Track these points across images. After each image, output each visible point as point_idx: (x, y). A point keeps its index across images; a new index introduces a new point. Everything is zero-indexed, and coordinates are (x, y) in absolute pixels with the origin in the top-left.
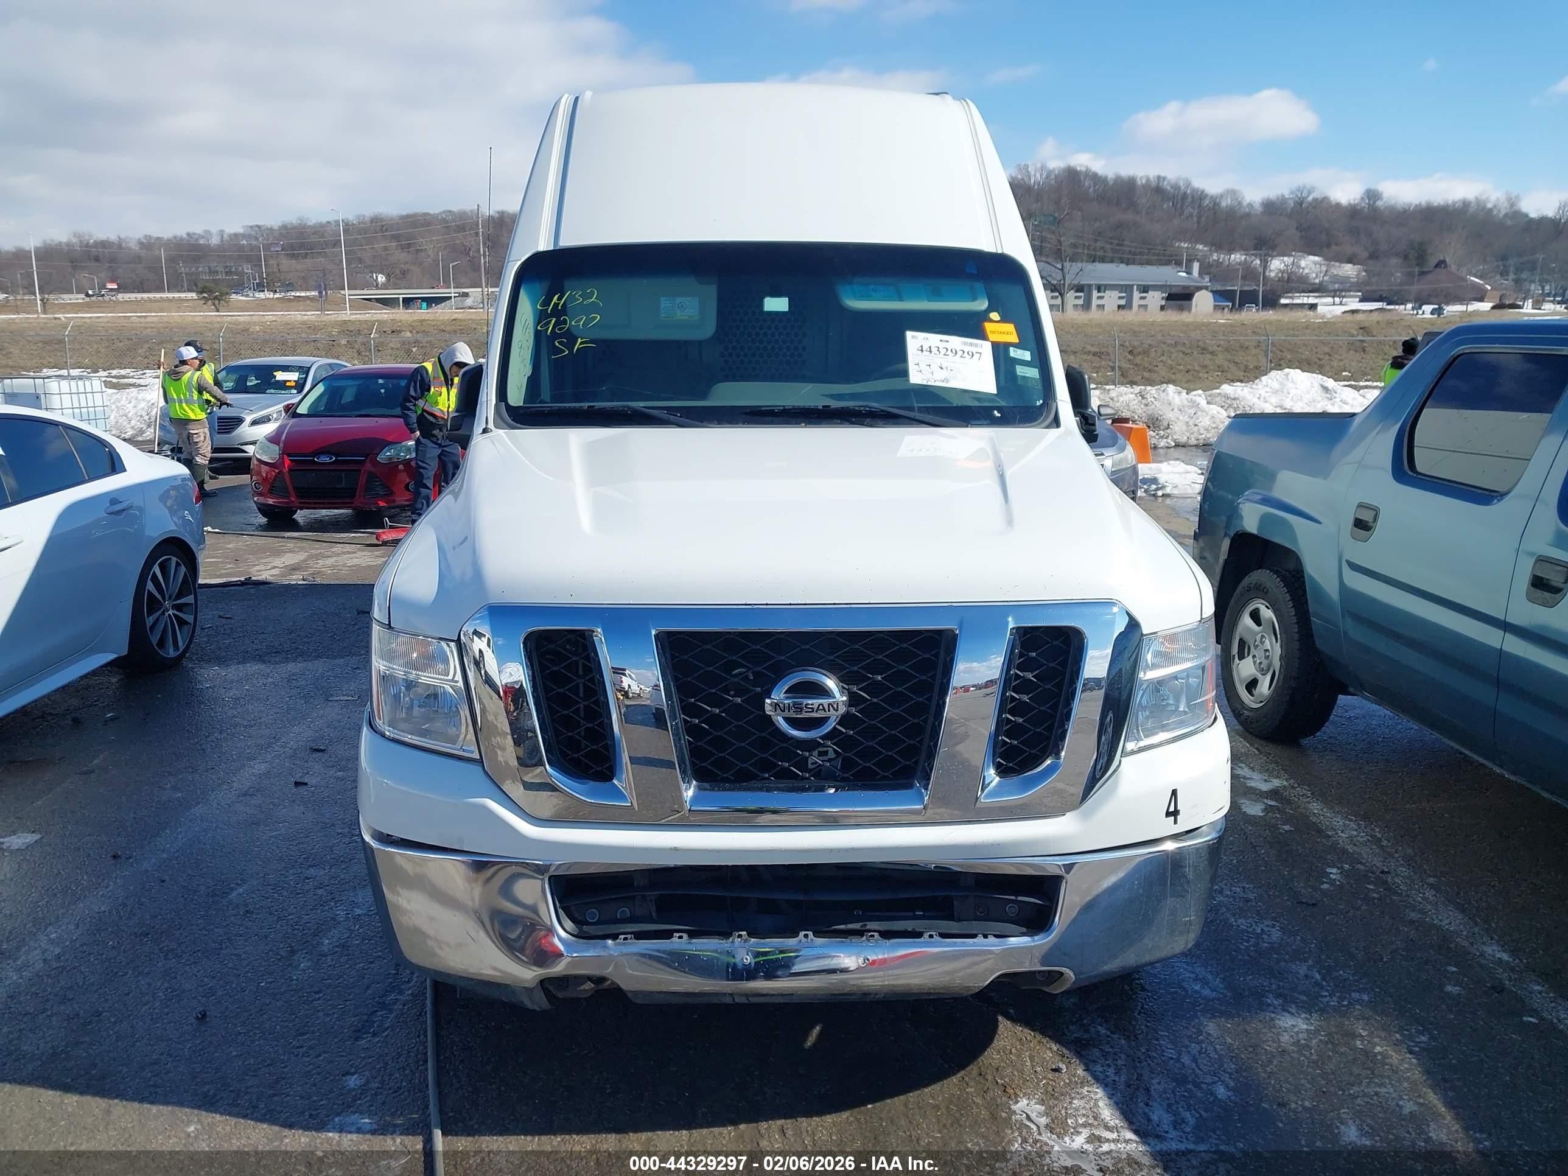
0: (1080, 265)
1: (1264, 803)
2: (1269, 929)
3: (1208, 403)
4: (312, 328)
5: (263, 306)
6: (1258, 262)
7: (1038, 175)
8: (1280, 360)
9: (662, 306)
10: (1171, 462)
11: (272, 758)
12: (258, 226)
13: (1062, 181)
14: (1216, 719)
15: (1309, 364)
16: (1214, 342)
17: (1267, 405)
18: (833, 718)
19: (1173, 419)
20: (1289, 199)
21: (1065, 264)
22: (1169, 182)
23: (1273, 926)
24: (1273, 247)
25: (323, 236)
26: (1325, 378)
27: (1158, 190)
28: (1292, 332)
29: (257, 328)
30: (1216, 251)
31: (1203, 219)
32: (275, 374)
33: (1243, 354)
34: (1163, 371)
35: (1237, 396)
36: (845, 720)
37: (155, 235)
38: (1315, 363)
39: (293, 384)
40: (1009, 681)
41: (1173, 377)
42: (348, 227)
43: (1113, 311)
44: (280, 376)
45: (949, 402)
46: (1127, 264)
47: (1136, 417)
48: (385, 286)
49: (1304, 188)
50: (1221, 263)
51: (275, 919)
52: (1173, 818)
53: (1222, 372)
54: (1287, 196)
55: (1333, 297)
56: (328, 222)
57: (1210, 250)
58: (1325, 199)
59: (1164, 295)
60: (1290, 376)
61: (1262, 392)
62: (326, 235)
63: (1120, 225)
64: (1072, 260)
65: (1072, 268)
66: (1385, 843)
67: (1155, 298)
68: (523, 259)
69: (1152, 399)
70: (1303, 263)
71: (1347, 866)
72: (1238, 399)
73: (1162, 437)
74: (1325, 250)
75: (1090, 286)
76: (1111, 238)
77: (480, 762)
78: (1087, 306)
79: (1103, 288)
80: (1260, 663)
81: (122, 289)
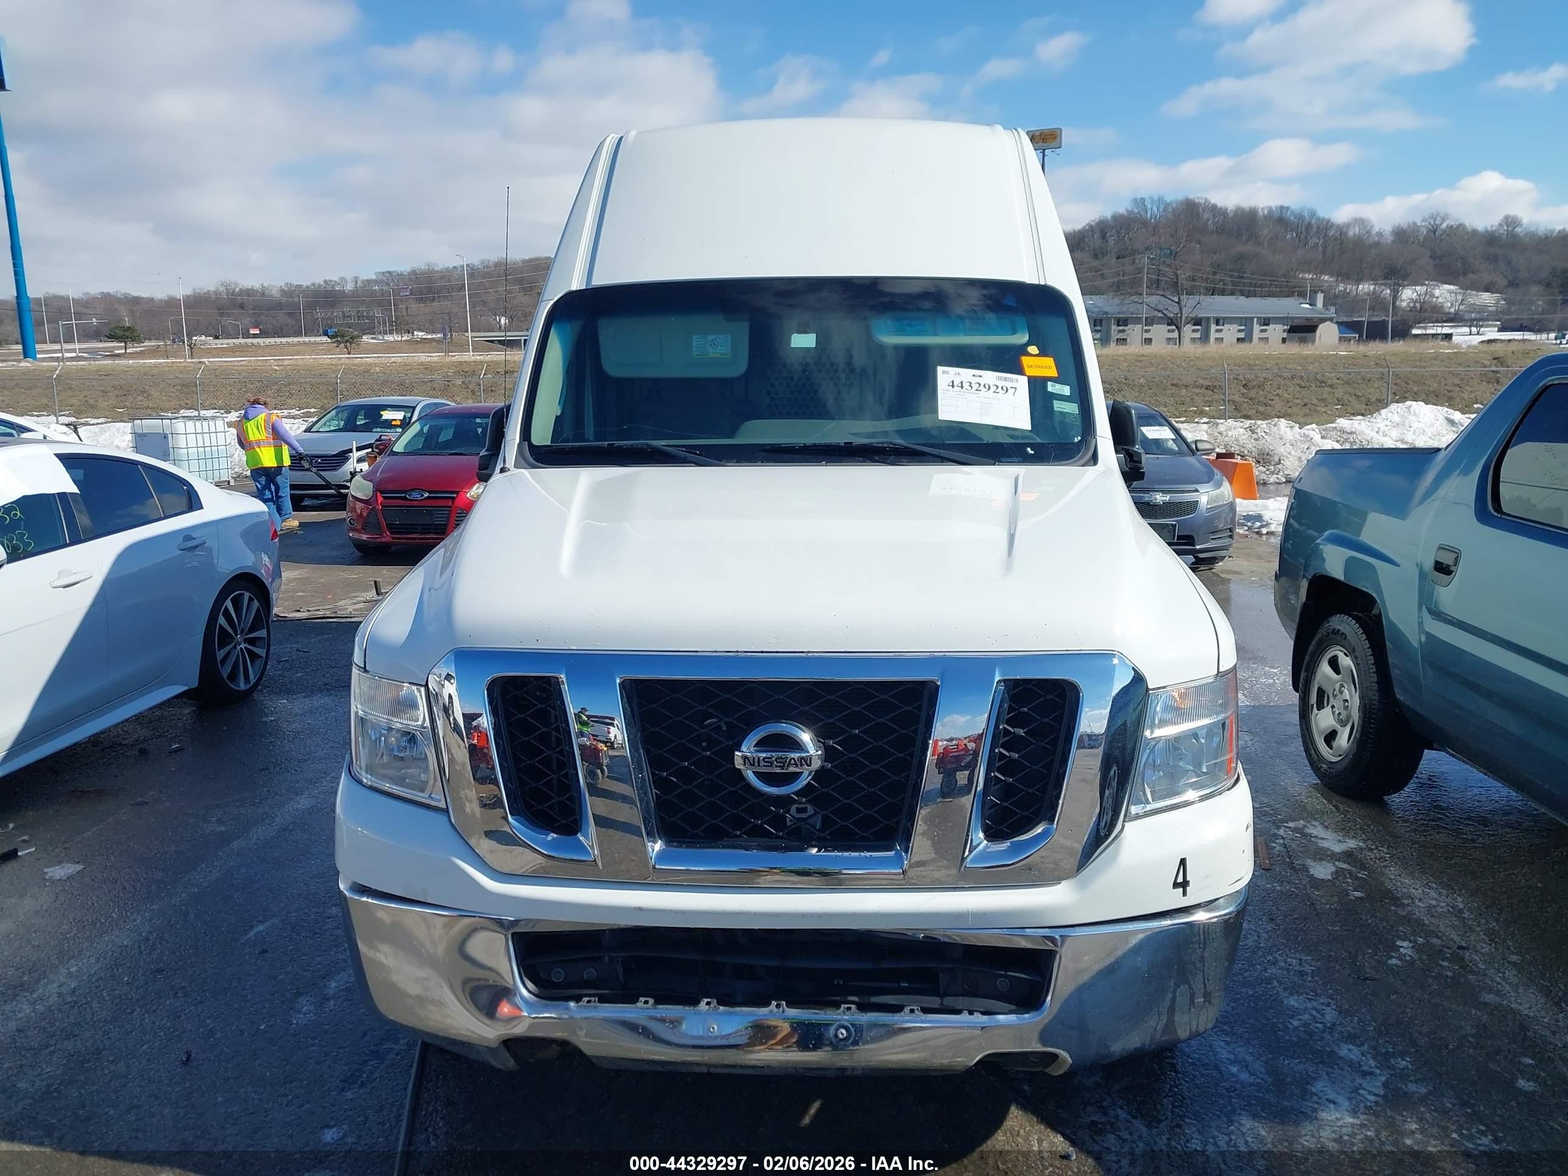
0: (1197, 298)
1: (1334, 865)
2: (1324, 1008)
3: (1322, 437)
4: (428, 368)
5: (391, 348)
6: (1388, 291)
7: (1155, 208)
8: (1406, 392)
9: (694, 343)
10: (1279, 498)
11: (319, 793)
12: (389, 272)
13: (1180, 215)
14: (1238, 780)
15: (1437, 396)
16: (1333, 375)
17: (1386, 439)
18: (806, 773)
19: (1285, 454)
20: (1421, 226)
21: (1182, 297)
22: (1293, 212)
23: (1328, 1005)
24: (1404, 278)
25: (449, 281)
26: (1451, 411)
27: (1280, 219)
28: (1418, 364)
29: (378, 369)
30: (1343, 281)
31: (1329, 249)
32: (382, 413)
33: (1365, 386)
34: (1278, 405)
35: (1354, 430)
36: (819, 775)
37: (296, 283)
38: (1444, 395)
39: (399, 423)
40: (999, 737)
41: (1289, 411)
42: (473, 272)
43: (1232, 344)
44: (387, 415)
45: (980, 439)
46: (1247, 297)
47: (1246, 452)
48: (507, 329)
49: (1437, 215)
50: (1348, 293)
51: (289, 959)
52: (1181, 890)
53: (1342, 405)
54: (1419, 224)
55: (1470, 327)
56: (455, 267)
57: (1337, 281)
58: (1461, 226)
59: (1286, 327)
60: (1412, 409)
61: (1382, 426)
62: (452, 279)
63: (1240, 257)
64: (1190, 293)
65: (1188, 302)
66: (1466, 915)
67: (1277, 331)
68: (556, 299)
69: (1263, 434)
70: (1437, 292)
71: (1421, 940)
72: (1355, 433)
73: (1272, 473)
74: (1461, 278)
75: (1208, 319)
76: (1231, 271)
77: (446, 811)
78: (1205, 338)
79: (1221, 322)
80: (1339, 714)
81: (264, 334)
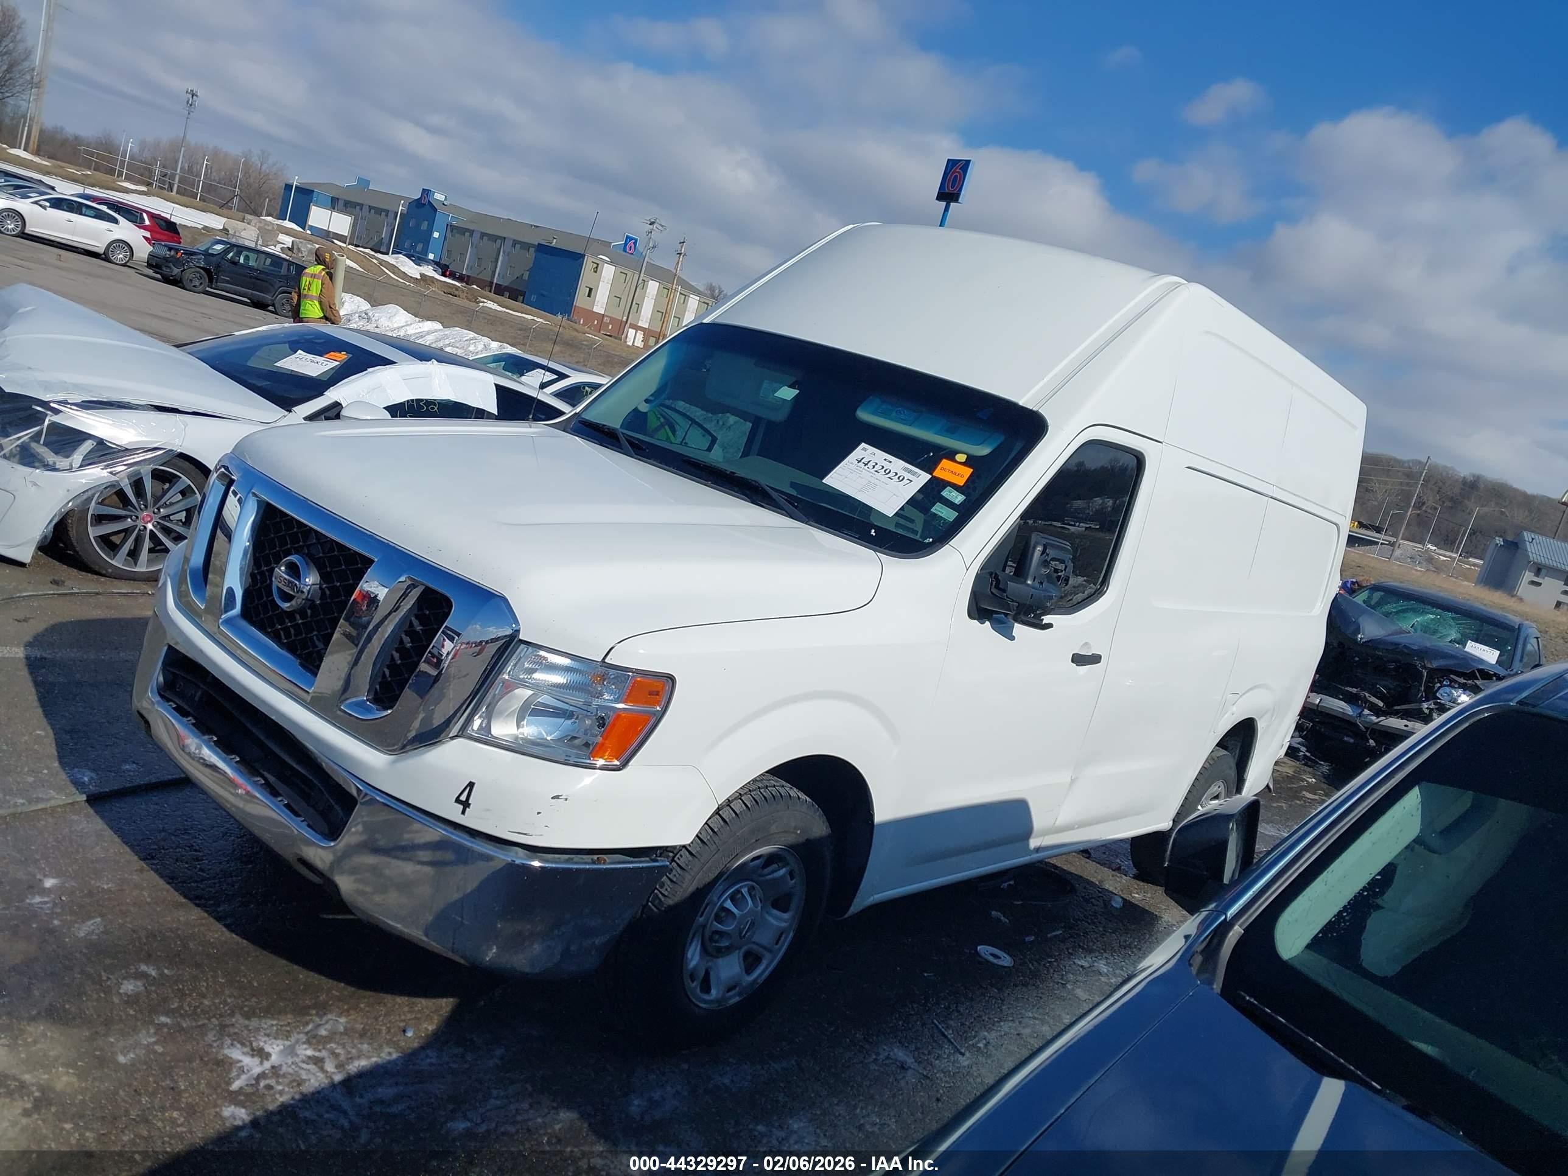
18: (297, 599)
52: (461, 807)
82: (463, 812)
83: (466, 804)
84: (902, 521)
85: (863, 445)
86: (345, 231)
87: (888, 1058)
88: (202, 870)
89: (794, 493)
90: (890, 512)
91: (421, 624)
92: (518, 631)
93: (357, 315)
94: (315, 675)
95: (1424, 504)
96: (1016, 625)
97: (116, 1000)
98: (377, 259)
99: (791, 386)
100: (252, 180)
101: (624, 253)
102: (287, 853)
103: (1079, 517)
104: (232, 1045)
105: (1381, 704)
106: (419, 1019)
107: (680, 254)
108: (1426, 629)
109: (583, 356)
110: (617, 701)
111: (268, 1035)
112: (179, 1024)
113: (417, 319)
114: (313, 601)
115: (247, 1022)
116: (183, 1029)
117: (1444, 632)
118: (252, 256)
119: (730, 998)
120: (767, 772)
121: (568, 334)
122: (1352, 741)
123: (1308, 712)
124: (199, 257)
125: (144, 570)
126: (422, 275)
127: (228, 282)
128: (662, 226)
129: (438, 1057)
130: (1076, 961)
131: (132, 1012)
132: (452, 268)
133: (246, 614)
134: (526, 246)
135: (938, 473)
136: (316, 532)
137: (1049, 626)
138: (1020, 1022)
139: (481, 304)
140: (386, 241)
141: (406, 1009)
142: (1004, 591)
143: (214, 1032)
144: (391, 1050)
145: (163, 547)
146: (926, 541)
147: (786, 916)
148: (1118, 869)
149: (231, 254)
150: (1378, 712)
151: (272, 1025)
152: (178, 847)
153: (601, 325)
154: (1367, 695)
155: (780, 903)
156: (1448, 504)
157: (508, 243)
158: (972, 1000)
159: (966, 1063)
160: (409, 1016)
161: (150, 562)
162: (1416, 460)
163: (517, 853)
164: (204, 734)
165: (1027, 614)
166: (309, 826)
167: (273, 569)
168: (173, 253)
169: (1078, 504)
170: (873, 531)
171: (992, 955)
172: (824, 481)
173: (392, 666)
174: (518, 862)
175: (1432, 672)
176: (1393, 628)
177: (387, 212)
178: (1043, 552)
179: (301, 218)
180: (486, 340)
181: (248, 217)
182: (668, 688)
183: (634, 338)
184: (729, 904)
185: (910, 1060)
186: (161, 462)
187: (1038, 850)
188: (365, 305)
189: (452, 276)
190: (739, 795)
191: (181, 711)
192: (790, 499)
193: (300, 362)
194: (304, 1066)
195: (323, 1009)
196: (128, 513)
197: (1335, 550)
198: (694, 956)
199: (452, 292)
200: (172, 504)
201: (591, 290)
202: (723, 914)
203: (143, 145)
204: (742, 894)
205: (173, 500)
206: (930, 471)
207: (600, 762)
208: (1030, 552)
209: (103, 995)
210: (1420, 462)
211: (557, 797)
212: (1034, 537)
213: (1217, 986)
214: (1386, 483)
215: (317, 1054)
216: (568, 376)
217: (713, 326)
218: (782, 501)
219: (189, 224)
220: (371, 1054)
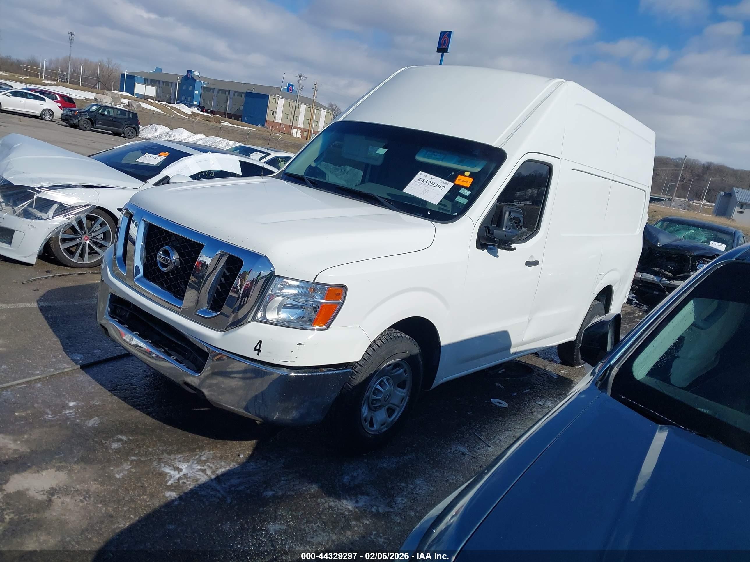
18: (170, 266)
82: (258, 354)
83: (259, 351)
84: (442, 207)
85: (420, 172)
86: (153, 95)
87: (456, 450)
88: (137, 393)
89: (390, 198)
90: (436, 203)
91: (228, 272)
92: (274, 271)
93: (164, 135)
94: (183, 300)
95: (684, 179)
96: (499, 250)
97: (110, 451)
98: (170, 106)
99: (383, 148)
100: (104, 74)
101: (288, 92)
102: (179, 380)
103: (520, 200)
104: (165, 466)
105: (670, 275)
106: (245, 450)
107: (315, 90)
108: (690, 237)
109: (273, 144)
110: (322, 299)
111: (180, 461)
112: (140, 460)
113: (193, 134)
114: (177, 266)
115: (169, 456)
116: (142, 461)
117: (699, 238)
118: (111, 111)
119: (383, 428)
120: (390, 327)
121: (266, 134)
122: (657, 293)
123: (636, 281)
124: (86, 113)
125: (87, 262)
126: (192, 112)
127: (101, 124)
128: (305, 77)
129: (255, 465)
130: (537, 402)
131: (118, 456)
132: (206, 108)
133: (145, 275)
134: (240, 94)
135: (457, 182)
136: (174, 234)
137: (515, 249)
138: (514, 431)
139: (222, 124)
140: (173, 97)
141: (238, 446)
142: (493, 234)
143: (156, 462)
144: (234, 464)
145: (95, 251)
146: (454, 214)
147: (404, 390)
148: (552, 360)
149: (101, 111)
150: (670, 279)
151: (181, 457)
152: (125, 384)
153: (280, 129)
154: (664, 271)
155: (402, 385)
156: (696, 177)
157: (232, 94)
158: (491, 423)
159: (491, 450)
160: (240, 449)
161: (90, 259)
162: (680, 158)
163: (284, 370)
164: (133, 332)
165: (504, 244)
166: (187, 367)
167: (156, 254)
168: (73, 112)
169: (519, 193)
170: (429, 212)
171: (498, 402)
172: (403, 191)
173: (218, 292)
174: (284, 374)
175: (694, 257)
176: (674, 238)
177: (172, 83)
178: (509, 215)
179: (131, 89)
180: (227, 141)
181: (106, 92)
182: (344, 291)
183: (297, 133)
184: (378, 387)
185: (466, 451)
186: (90, 211)
187: (515, 353)
188: (167, 130)
189: (207, 111)
190: (379, 338)
191: (121, 322)
192: (389, 201)
193: (148, 159)
194: (197, 473)
195: (201, 448)
196: (78, 237)
197: (644, 204)
198: (365, 411)
199: (207, 119)
200: (96, 231)
201: (273, 112)
202: (377, 392)
203: (51, 62)
204: (384, 382)
205: (97, 229)
206: (453, 182)
207: (317, 327)
208: (503, 215)
209: (104, 450)
210: (682, 159)
211: (299, 344)
212: (505, 208)
213: (609, 394)
214: (666, 170)
215: (202, 468)
216: (270, 154)
217: (343, 122)
218: (386, 203)
219: (78, 98)
220: (226, 466)
